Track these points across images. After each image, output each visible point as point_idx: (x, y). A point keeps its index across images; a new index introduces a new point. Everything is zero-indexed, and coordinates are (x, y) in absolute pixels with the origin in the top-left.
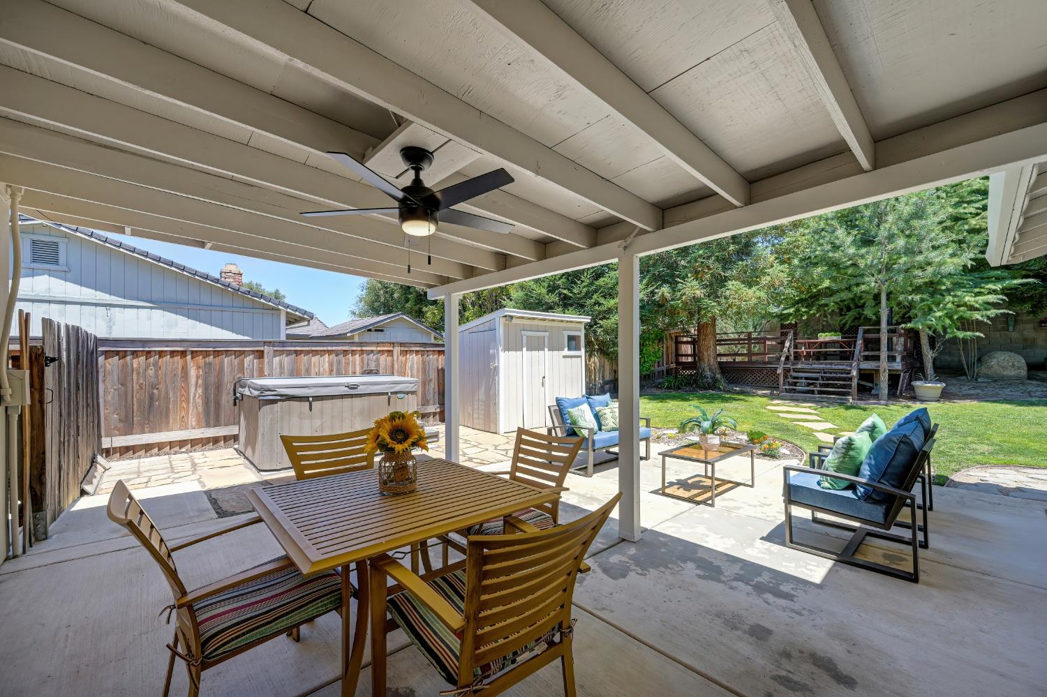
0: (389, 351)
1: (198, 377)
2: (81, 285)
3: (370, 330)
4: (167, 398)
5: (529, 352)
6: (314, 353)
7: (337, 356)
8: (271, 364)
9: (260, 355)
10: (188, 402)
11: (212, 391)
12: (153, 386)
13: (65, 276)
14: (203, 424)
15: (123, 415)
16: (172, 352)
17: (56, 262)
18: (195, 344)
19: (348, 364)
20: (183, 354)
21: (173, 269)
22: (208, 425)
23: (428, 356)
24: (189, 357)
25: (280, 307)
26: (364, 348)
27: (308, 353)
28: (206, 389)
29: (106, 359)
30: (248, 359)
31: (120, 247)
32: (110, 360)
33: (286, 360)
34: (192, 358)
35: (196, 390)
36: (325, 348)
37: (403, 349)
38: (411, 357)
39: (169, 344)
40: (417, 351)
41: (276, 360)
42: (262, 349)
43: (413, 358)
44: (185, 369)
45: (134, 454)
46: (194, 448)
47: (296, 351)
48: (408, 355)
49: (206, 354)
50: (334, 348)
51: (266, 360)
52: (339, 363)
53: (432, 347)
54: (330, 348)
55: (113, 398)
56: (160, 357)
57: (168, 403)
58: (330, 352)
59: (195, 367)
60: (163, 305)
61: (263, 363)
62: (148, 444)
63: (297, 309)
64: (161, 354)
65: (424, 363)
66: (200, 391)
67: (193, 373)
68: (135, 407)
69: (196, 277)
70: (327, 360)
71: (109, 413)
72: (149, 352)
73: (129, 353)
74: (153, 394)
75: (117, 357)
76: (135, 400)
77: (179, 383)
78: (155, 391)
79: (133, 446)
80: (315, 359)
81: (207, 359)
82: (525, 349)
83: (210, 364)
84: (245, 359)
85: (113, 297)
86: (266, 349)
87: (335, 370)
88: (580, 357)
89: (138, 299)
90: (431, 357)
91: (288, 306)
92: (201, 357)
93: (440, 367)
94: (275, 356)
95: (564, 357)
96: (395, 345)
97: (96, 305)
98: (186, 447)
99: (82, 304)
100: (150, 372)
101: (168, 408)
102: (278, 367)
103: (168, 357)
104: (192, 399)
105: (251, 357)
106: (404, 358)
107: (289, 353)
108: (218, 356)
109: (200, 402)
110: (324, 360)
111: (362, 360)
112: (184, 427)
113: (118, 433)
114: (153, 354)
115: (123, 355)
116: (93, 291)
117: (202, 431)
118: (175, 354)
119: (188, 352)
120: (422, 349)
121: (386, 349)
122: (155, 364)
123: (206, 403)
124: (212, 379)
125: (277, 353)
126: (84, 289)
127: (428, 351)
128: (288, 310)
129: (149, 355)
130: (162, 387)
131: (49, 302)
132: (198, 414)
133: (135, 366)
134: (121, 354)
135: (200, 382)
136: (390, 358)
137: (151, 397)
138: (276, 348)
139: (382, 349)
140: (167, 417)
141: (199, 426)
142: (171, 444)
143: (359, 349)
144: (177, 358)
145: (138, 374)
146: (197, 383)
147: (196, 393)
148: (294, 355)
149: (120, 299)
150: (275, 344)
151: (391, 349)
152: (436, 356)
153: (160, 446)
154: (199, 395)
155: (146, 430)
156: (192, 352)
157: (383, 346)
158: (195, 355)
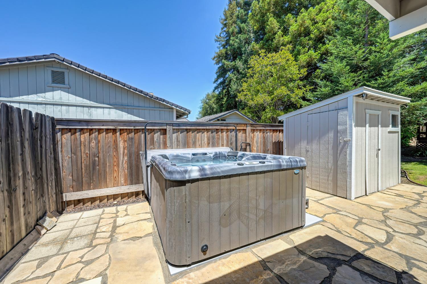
0: (244, 130)
1: (124, 149)
2: (76, 96)
3: (218, 120)
4: (105, 164)
5: (370, 128)
6: (198, 131)
7: (212, 133)
8: (171, 139)
9: (164, 132)
10: (118, 167)
11: (133, 158)
12: (95, 156)
13: (68, 90)
14: (129, 182)
15: (75, 176)
16: (107, 130)
17: (64, 83)
18: (122, 124)
19: (218, 139)
20: (114, 131)
21: (119, 85)
22: (132, 184)
23: (266, 133)
24: (118, 134)
25: (173, 107)
26: (229, 128)
27: (194, 131)
28: (130, 157)
29: (62, 134)
30: (156, 136)
31: (93, 73)
32: (65, 136)
33: (181, 136)
34: (120, 134)
35: (123, 157)
36: (205, 128)
37: (253, 128)
38: (257, 133)
39: (105, 124)
40: (260, 130)
41: (175, 135)
42: (165, 127)
43: (258, 135)
44: (115, 142)
45: (84, 204)
46: (123, 200)
47: (186, 130)
48: (255, 133)
49: (129, 131)
50: (211, 127)
51: (168, 136)
52: (213, 138)
53: (269, 127)
54: (208, 128)
55: (68, 164)
56: (99, 133)
57: (105, 167)
58: (208, 130)
59: (122, 141)
60: (116, 107)
61: (165, 138)
62: (93, 198)
63: (182, 108)
64: (100, 131)
65: (264, 138)
66: (126, 158)
67: (121, 145)
68: (83, 170)
69: (131, 90)
70: (206, 136)
71: (66, 175)
72: (92, 129)
73: (78, 130)
74: (95, 160)
75: (70, 133)
76: (83, 165)
77: (112, 153)
78: (97, 159)
79: (83, 199)
80: (199, 135)
81: (130, 135)
82: (367, 125)
83: (132, 138)
84: (155, 135)
85: (92, 102)
86: (168, 128)
87: (211, 143)
88: (398, 132)
89: (104, 103)
90: (268, 134)
91: (177, 106)
92: (126, 134)
93: (274, 141)
94: (174, 133)
95: (389, 132)
96: (248, 125)
97: (83, 106)
98: (118, 200)
99: (76, 106)
100: (93, 144)
101: (105, 171)
102: (176, 141)
103: (104, 133)
104: (121, 164)
105: (159, 133)
106: (252, 135)
107: (182, 131)
108: (137, 133)
109: (126, 166)
110: (204, 136)
111: (227, 136)
112: (116, 184)
113: (72, 189)
114: (94, 131)
115: (73, 132)
116: (82, 99)
117: (127, 188)
118: (109, 131)
119: (117, 130)
120: (264, 128)
121: (242, 128)
122: (96, 138)
123: (130, 167)
124: (134, 149)
125: (175, 131)
126: (77, 97)
127: (267, 130)
128: (178, 108)
129: (91, 132)
130: (101, 155)
131: (62, 105)
132: (125, 175)
133: (82, 140)
134: (72, 131)
135: (126, 151)
136: (244, 134)
137: (94, 162)
138: (174, 128)
139: (240, 128)
140: (105, 178)
141: (126, 184)
142: (108, 197)
143: (226, 128)
144: (110, 134)
145: (85, 146)
146: (124, 152)
147: (124, 160)
148: (186, 132)
149: (95, 103)
150: (174, 124)
151: (245, 128)
152: (272, 133)
153: (101, 199)
154: (126, 161)
155: (91, 187)
156: (121, 130)
157: (240, 126)
158: (122, 132)
